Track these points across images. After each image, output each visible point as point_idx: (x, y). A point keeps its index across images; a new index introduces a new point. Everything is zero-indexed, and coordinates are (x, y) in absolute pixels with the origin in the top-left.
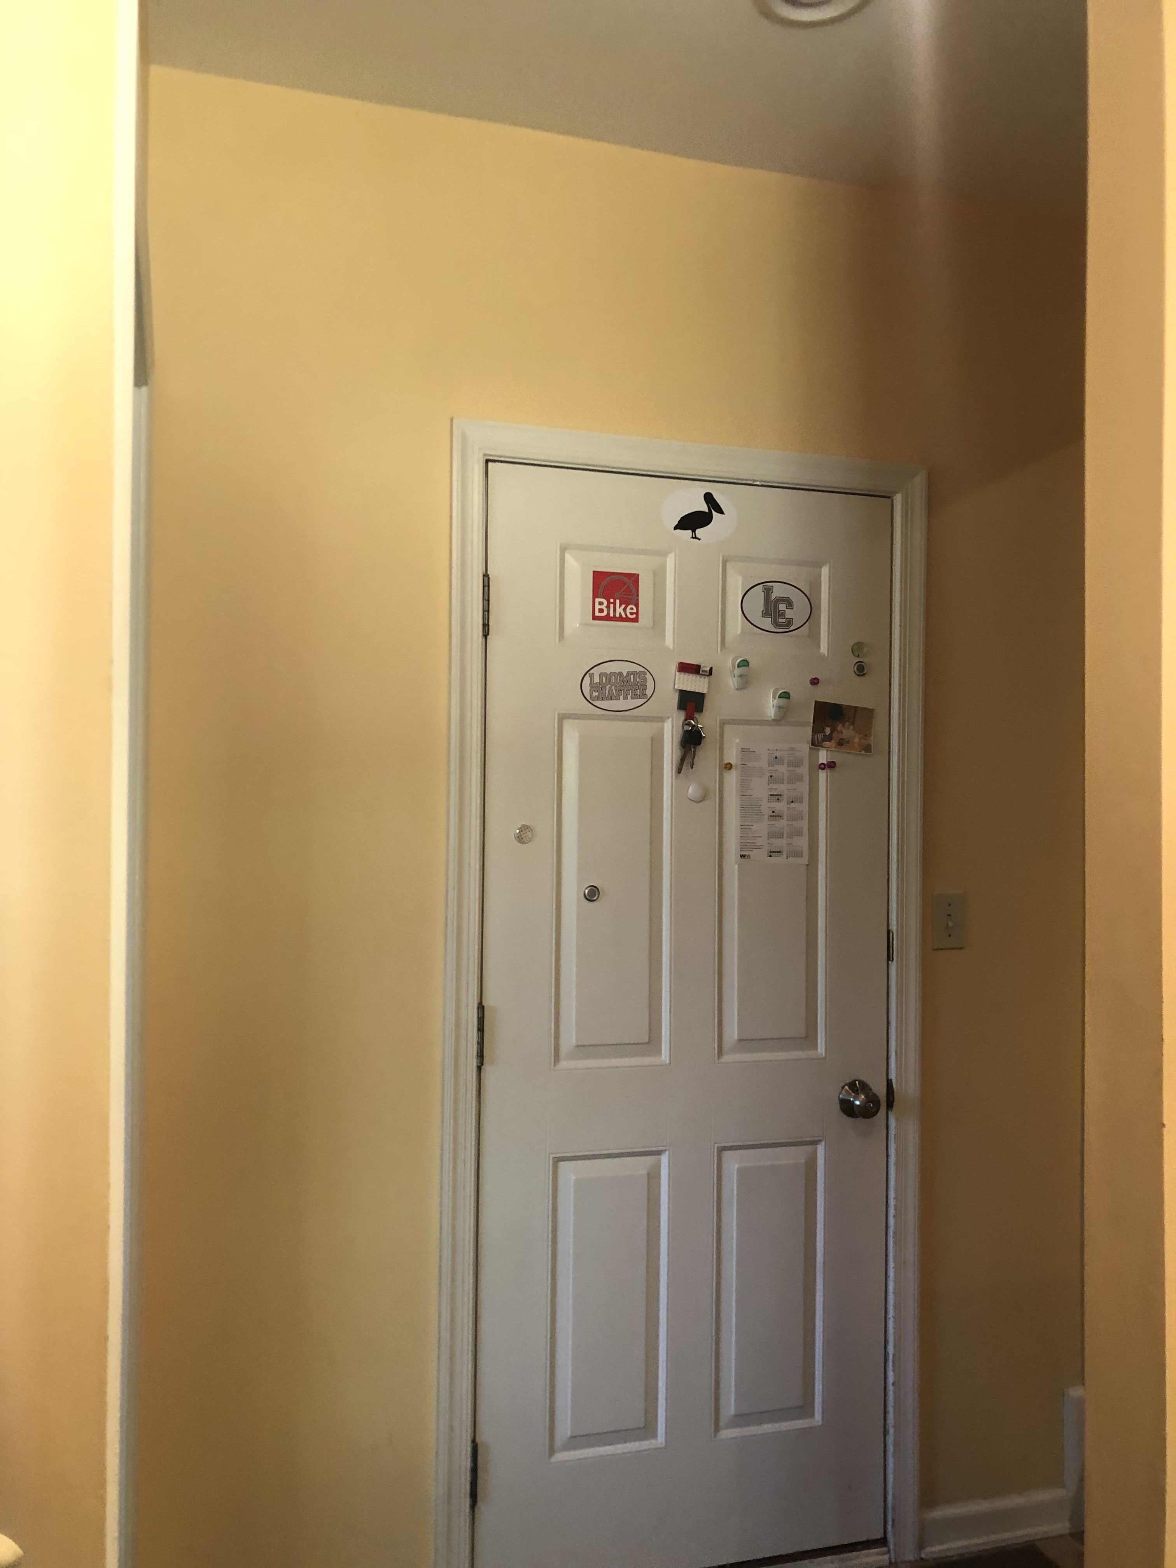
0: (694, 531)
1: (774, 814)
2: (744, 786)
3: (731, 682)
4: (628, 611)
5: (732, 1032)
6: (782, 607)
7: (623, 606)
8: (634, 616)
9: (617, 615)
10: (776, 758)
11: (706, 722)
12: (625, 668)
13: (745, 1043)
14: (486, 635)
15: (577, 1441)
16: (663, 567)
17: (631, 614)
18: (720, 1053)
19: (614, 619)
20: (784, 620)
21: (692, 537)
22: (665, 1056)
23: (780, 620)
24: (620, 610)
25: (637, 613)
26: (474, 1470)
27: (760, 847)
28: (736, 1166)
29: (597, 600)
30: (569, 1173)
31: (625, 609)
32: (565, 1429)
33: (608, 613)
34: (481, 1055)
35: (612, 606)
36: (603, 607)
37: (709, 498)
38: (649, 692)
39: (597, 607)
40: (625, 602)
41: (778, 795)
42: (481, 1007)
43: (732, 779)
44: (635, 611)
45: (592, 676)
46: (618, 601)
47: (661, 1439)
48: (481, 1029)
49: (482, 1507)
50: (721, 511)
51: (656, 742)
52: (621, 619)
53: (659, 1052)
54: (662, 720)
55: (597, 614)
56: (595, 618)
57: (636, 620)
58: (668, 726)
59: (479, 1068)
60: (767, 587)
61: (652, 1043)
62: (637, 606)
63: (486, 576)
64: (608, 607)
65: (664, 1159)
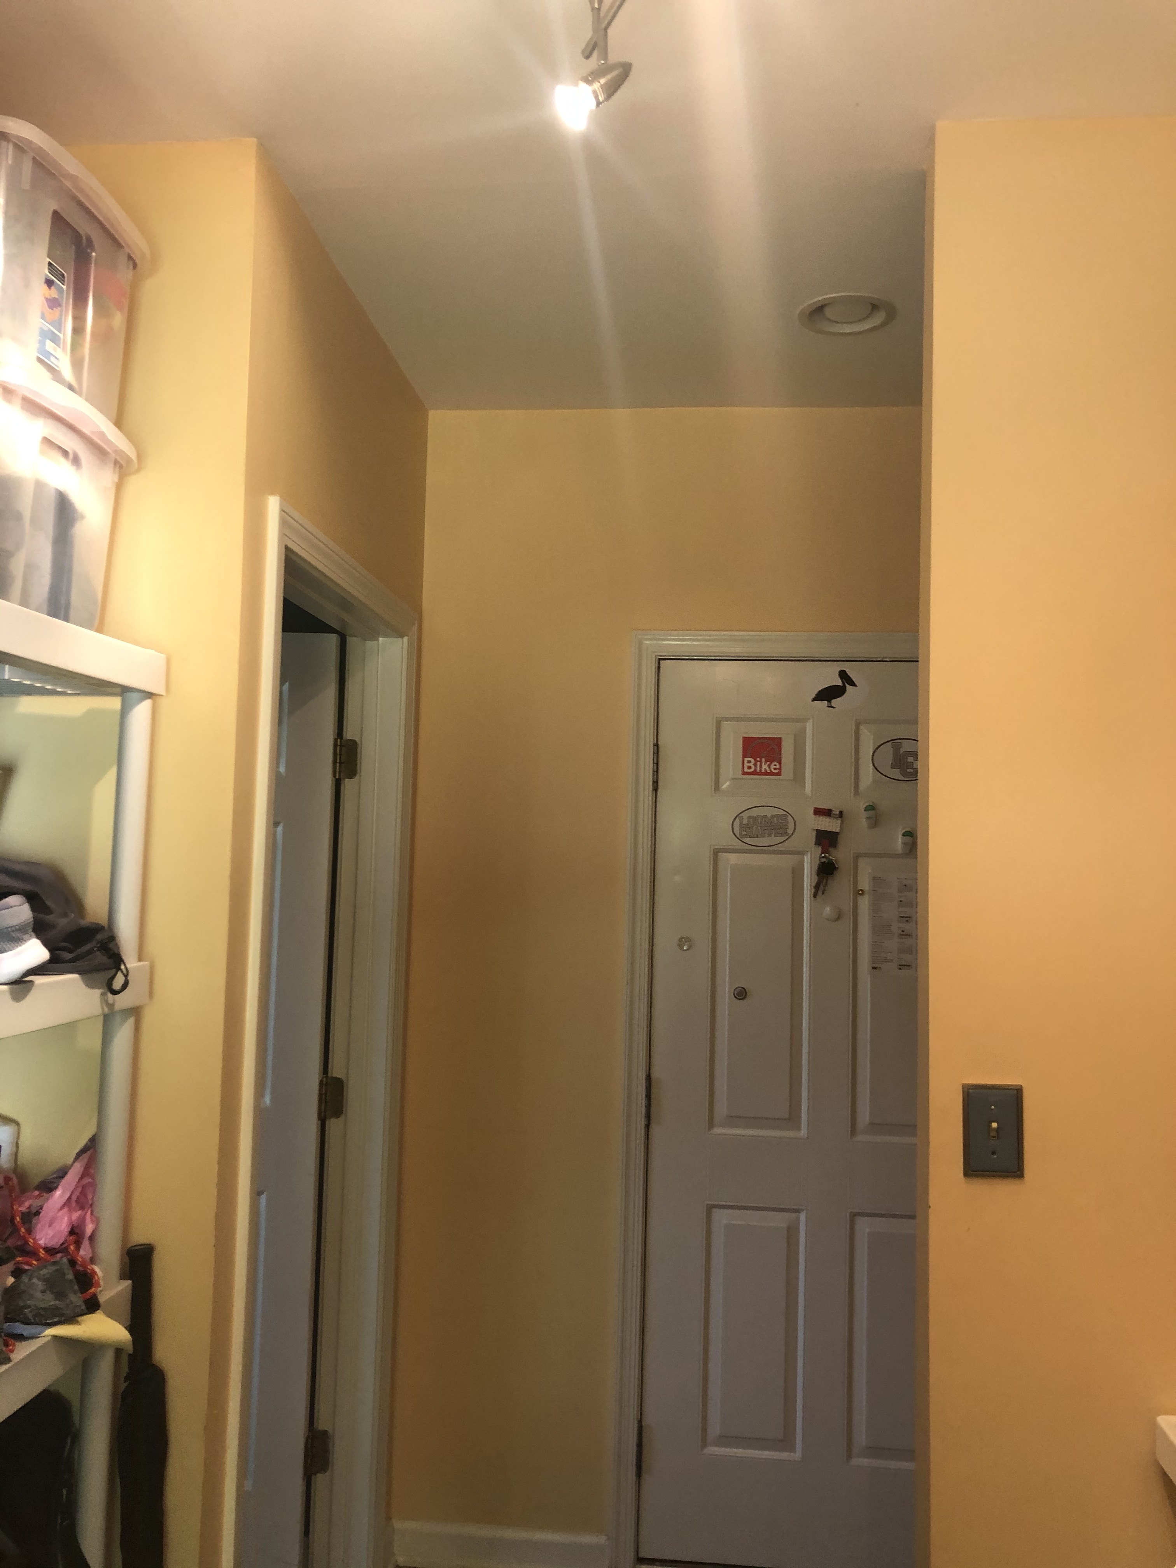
0: (829, 701)
1: (904, 933)
2: (875, 909)
3: (863, 821)
4: (772, 767)
5: (864, 1116)
6: (910, 759)
7: (768, 763)
8: (777, 771)
9: (763, 771)
10: (905, 885)
11: (841, 855)
12: (769, 812)
13: (875, 1127)
14: (656, 789)
15: (725, 1440)
16: (803, 731)
17: (775, 769)
18: (853, 1131)
19: (761, 773)
20: (912, 771)
21: (828, 707)
22: (804, 1132)
23: (908, 770)
24: (765, 767)
25: (780, 769)
26: (640, 1445)
27: (891, 961)
28: (867, 1230)
29: (746, 759)
30: (722, 1218)
31: (769, 766)
32: (715, 1429)
33: (755, 770)
34: (648, 1117)
35: (758, 764)
36: (751, 765)
37: (843, 675)
38: (790, 831)
39: (746, 764)
40: (770, 760)
41: (907, 917)
42: (649, 1078)
43: (864, 903)
44: (778, 767)
45: (741, 819)
46: (763, 760)
47: (797, 1455)
48: (648, 1096)
49: (646, 1478)
50: (853, 684)
51: (797, 872)
52: (766, 773)
53: (799, 1128)
54: (802, 853)
55: (746, 770)
56: (744, 773)
57: (779, 774)
58: (807, 859)
59: (648, 1126)
60: (896, 743)
61: (792, 1119)
62: (780, 763)
63: (657, 745)
64: (755, 765)
65: (803, 1216)
